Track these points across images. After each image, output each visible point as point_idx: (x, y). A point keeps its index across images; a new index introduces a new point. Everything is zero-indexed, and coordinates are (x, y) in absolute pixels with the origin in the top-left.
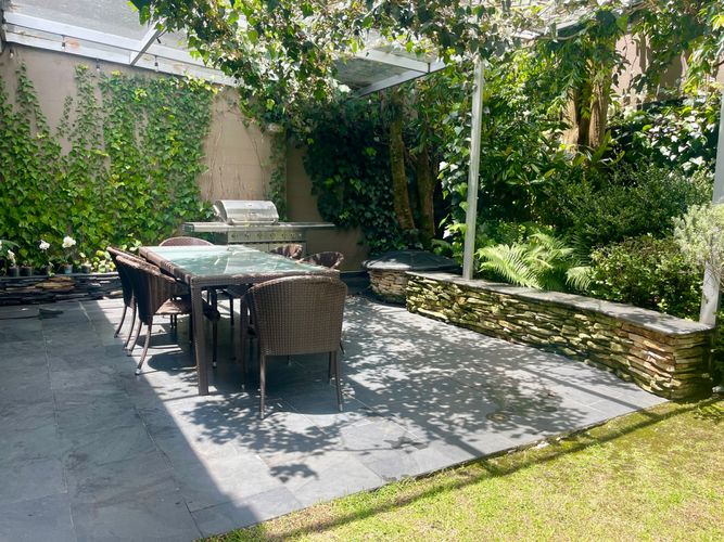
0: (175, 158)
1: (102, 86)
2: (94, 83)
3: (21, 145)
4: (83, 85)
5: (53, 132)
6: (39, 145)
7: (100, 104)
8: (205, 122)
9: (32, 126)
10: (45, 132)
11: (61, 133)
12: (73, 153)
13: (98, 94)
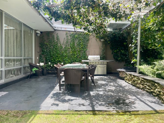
0: (82, 48)
1: (70, 35)
2: (69, 35)
3: (57, 47)
4: (67, 36)
5: (62, 44)
6: (59, 47)
7: (69, 39)
8: (88, 40)
9: (58, 43)
10: (60, 44)
11: (63, 44)
12: (65, 48)
13: (69, 37)
